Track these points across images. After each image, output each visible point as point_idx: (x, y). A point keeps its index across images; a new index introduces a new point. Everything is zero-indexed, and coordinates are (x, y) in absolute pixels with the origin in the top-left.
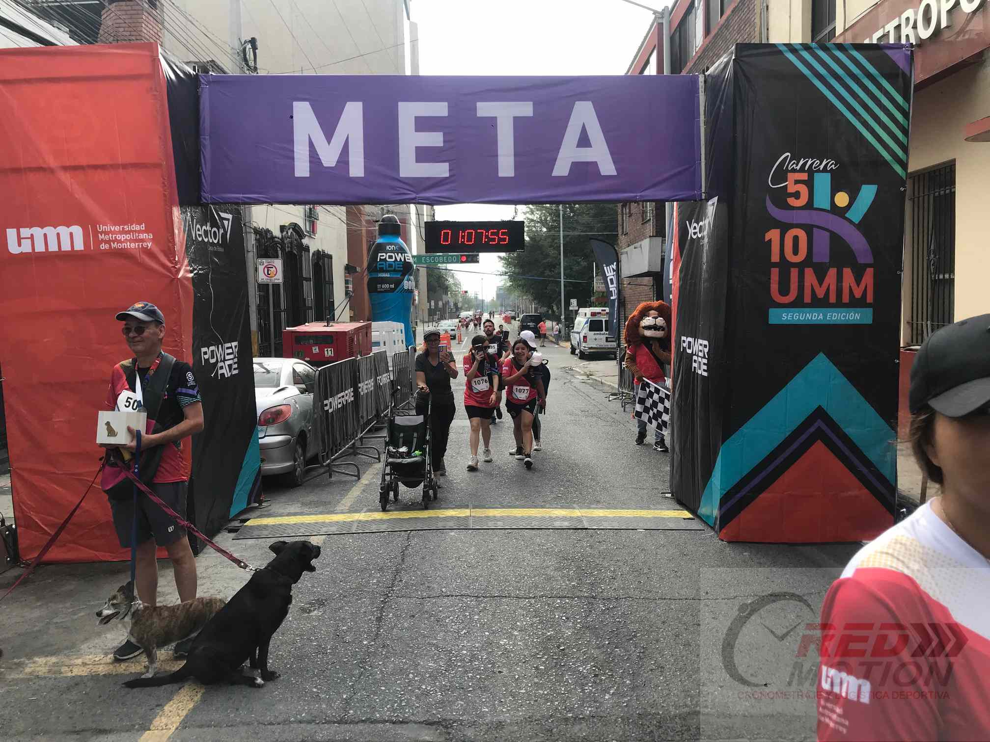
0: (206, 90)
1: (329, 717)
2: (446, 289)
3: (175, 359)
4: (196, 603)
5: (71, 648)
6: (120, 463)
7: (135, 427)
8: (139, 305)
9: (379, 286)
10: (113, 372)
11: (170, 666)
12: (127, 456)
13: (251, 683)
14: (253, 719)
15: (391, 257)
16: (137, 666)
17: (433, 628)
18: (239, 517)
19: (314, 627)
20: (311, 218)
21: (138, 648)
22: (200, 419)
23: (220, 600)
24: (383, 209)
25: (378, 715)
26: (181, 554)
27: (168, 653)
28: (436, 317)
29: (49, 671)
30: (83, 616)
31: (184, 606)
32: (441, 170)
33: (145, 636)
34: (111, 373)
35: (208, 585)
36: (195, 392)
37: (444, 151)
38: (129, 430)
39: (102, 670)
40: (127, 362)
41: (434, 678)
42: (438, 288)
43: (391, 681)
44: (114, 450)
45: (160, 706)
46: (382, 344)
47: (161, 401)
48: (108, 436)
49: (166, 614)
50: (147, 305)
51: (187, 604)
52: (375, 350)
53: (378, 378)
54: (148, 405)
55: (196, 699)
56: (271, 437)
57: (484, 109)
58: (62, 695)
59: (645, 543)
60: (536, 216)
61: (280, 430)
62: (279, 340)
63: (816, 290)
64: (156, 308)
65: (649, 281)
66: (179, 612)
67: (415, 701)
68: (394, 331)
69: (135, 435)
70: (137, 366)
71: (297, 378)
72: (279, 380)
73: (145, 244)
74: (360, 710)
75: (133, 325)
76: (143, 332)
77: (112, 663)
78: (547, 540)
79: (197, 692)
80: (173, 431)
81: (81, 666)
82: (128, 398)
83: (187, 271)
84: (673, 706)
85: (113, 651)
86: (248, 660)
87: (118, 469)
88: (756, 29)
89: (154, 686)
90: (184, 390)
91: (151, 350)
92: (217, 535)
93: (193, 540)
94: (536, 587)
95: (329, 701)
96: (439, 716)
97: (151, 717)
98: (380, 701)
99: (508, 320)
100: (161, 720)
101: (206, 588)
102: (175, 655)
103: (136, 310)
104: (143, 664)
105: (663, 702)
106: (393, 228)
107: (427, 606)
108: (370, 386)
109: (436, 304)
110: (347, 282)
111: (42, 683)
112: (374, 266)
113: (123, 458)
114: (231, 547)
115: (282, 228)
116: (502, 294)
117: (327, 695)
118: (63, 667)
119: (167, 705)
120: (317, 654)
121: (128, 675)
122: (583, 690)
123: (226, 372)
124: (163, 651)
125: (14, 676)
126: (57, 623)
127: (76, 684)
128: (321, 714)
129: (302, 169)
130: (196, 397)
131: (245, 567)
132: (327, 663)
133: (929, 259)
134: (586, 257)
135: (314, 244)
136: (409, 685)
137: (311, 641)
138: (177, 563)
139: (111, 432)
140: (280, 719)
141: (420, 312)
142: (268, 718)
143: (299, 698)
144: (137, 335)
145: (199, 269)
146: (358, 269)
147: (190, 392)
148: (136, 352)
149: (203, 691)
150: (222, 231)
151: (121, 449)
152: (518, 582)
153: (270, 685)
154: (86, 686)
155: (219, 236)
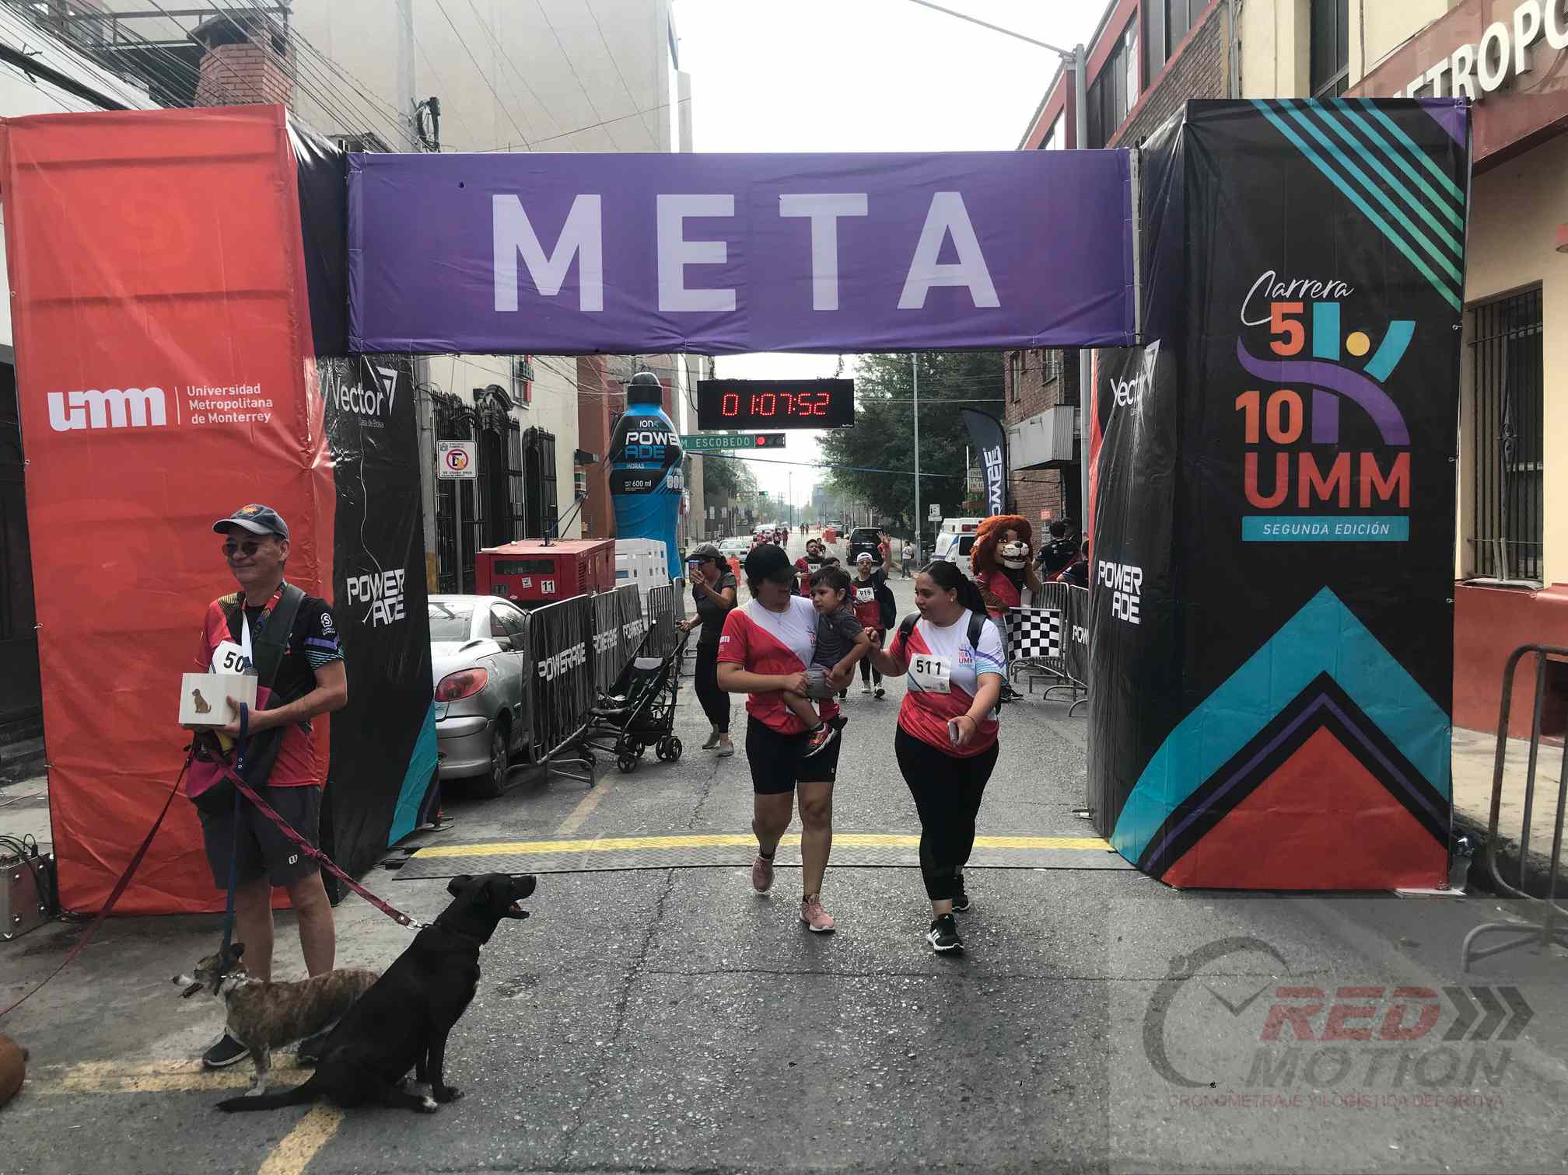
0: (358, 178)
1: (539, 1160)
2: (733, 488)
3: (304, 593)
4: (332, 977)
5: (137, 1048)
6: (216, 757)
7: (238, 698)
8: (249, 510)
9: (627, 483)
10: (208, 614)
11: (291, 1078)
12: (226, 744)
13: (418, 1106)
14: (420, 1162)
15: (646, 438)
16: (239, 1078)
17: (706, 1021)
18: (402, 844)
19: (519, 1018)
20: (522, 376)
21: (241, 1049)
22: (342, 687)
23: (371, 974)
24: (634, 363)
25: (617, 1159)
26: (310, 900)
27: (288, 1058)
28: (717, 533)
29: (102, 1084)
30: (157, 998)
31: (314, 982)
32: (723, 300)
33: (252, 1030)
34: (203, 616)
35: (352, 950)
36: (335, 644)
37: (729, 271)
38: (230, 702)
39: (184, 1083)
40: (230, 598)
41: (707, 1100)
42: (720, 488)
43: (638, 1106)
44: (207, 735)
45: (274, 1140)
46: (631, 574)
47: (280, 659)
48: (197, 712)
49: (286, 995)
50: (262, 509)
51: (319, 980)
52: (620, 583)
53: (624, 627)
54: (260, 665)
55: (330, 1130)
56: (455, 720)
57: (792, 205)
58: (120, 1121)
59: (1046, 891)
60: (875, 375)
61: (469, 708)
62: (471, 568)
63: (1317, 489)
64: (275, 514)
65: (1055, 476)
66: (306, 991)
67: (677, 1136)
68: (650, 553)
69: (239, 710)
70: (244, 605)
71: (497, 627)
72: (468, 630)
73: (260, 417)
74: (589, 1151)
75: (240, 540)
76: (254, 551)
77: (200, 1073)
78: (890, 884)
79: (332, 1119)
80: (299, 705)
81: (151, 1076)
82: (230, 653)
83: (325, 458)
84: (1089, 1148)
85: (202, 1053)
86: (414, 1070)
87: (214, 764)
88: (1222, 79)
89: (262, 1109)
90: (317, 642)
91: (268, 578)
92: (368, 873)
93: (330, 880)
94: (872, 958)
95: (539, 1136)
96: (715, 1162)
97: (259, 1159)
98: (621, 1135)
99: (832, 537)
100: (274, 1162)
101: (350, 955)
102: (299, 1060)
103: (245, 517)
104: (249, 1074)
105: (1072, 1144)
106: (649, 394)
107: (698, 987)
108: (611, 640)
109: (718, 512)
110: (577, 477)
111: (91, 1102)
112: (620, 453)
113: (221, 748)
114: (389, 891)
115: (477, 393)
116: (823, 496)
117: (537, 1125)
118: (123, 1078)
119: (285, 1140)
120: (524, 1060)
121: (223, 1092)
122: (944, 1123)
123: (385, 616)
124: (280, 1054)
125: (45, 1091)
126: (116, 1009)
127: (143, 1105)
128: (526, 1156)
129: (506, 299)
130: (336, 652)
131: (407, 922)
132: (538, 1076)
133: (1502, 439)
134: (955, 438)
135: (527, 419)
136: (667, 1112)
137: (514, 1040)
138: (302, 915)
139: (202, 706)
140: (463, 1163)
141: (693, 525)
142: (444, 1161)
143: (493, 1130)
144: (245, 556)
145: (346, 455)
146: (596, 458)
147: (327, 644)
148: (243, 583)
149: (342, 1117)
150: (380, 396)
151: (216, 732)
152: (842, 950)
153: (447, 1110)
154: (158, 1107)
155: (376, 404)
